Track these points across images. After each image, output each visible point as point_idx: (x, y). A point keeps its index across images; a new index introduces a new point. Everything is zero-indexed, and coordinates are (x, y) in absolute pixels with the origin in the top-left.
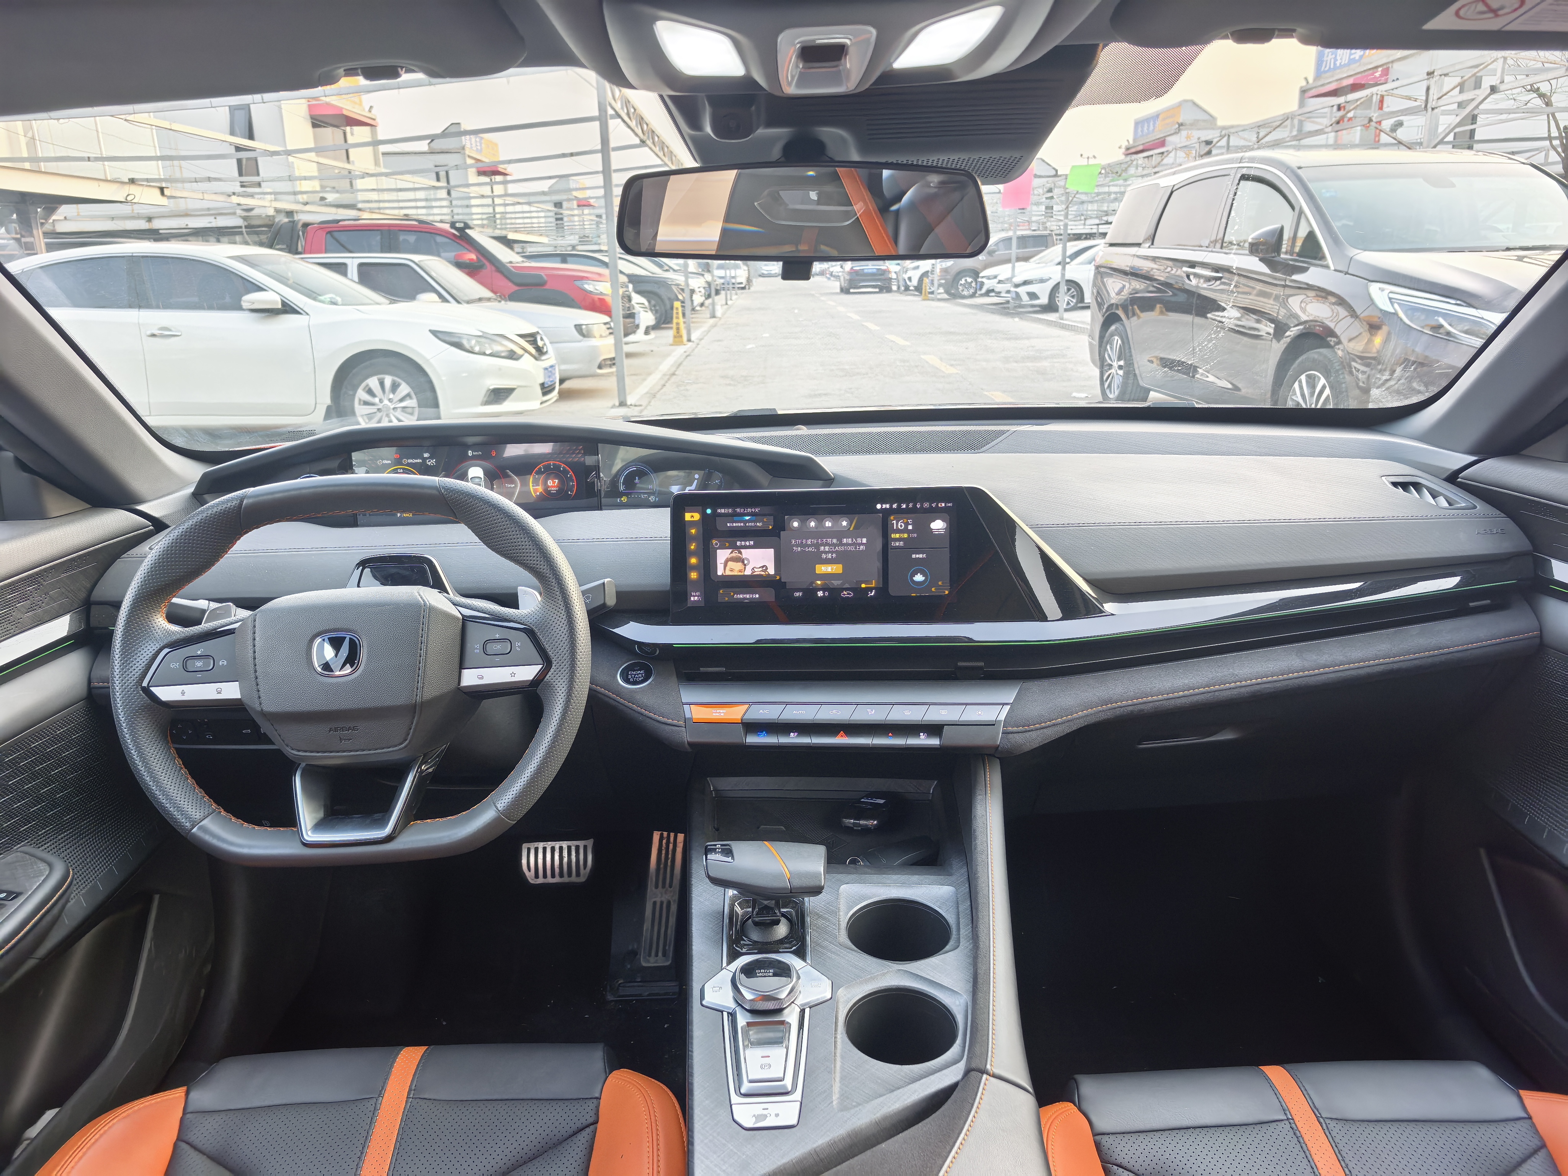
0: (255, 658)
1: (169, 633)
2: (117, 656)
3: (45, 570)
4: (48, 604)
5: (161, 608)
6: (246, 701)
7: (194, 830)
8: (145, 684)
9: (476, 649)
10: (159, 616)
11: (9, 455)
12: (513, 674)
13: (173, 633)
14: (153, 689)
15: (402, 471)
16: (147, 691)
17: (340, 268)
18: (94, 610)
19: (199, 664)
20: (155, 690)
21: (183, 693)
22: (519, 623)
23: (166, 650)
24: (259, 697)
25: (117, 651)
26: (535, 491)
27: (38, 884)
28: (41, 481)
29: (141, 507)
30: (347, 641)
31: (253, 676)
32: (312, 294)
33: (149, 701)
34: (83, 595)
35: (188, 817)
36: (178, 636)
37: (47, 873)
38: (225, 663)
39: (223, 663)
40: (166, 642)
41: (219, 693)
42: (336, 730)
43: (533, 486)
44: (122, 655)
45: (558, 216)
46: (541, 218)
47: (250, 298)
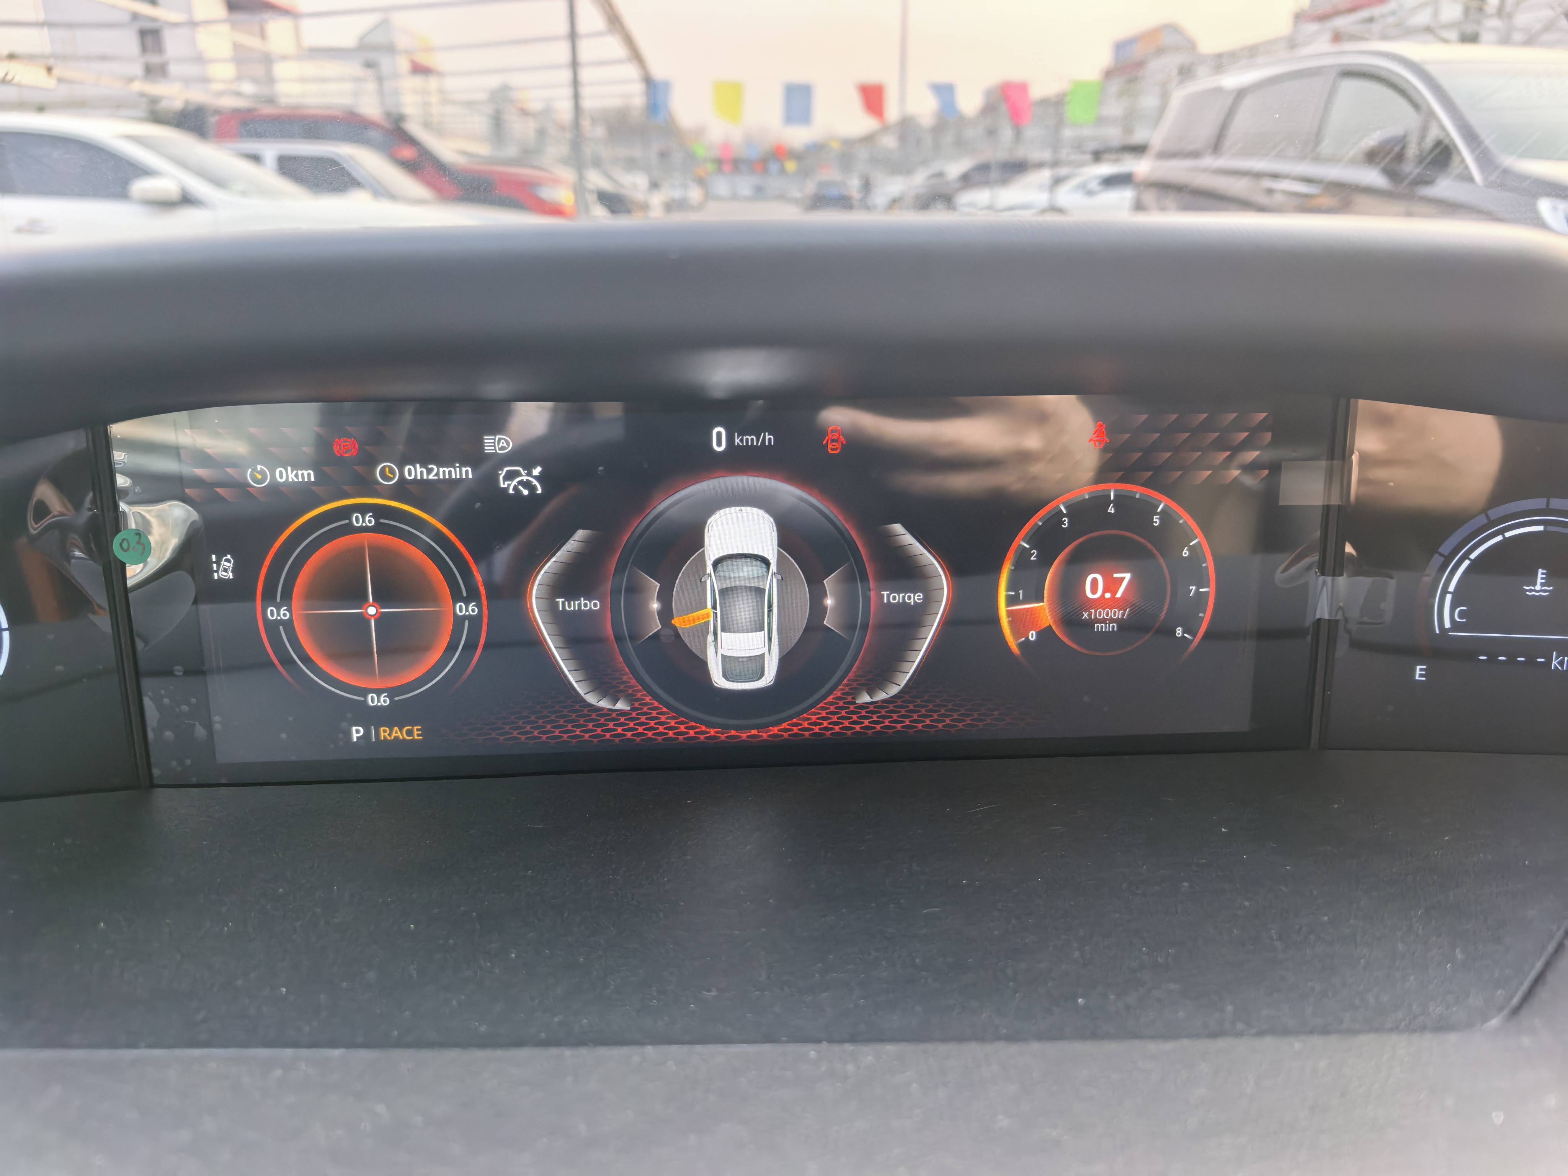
15: (369, 520)
17: (256, 158)
26: (1019, 621)
32: (219, 182)
43: (1012, 600)
45: (498, 122)
46: (480, 123)
47: (141, 186)
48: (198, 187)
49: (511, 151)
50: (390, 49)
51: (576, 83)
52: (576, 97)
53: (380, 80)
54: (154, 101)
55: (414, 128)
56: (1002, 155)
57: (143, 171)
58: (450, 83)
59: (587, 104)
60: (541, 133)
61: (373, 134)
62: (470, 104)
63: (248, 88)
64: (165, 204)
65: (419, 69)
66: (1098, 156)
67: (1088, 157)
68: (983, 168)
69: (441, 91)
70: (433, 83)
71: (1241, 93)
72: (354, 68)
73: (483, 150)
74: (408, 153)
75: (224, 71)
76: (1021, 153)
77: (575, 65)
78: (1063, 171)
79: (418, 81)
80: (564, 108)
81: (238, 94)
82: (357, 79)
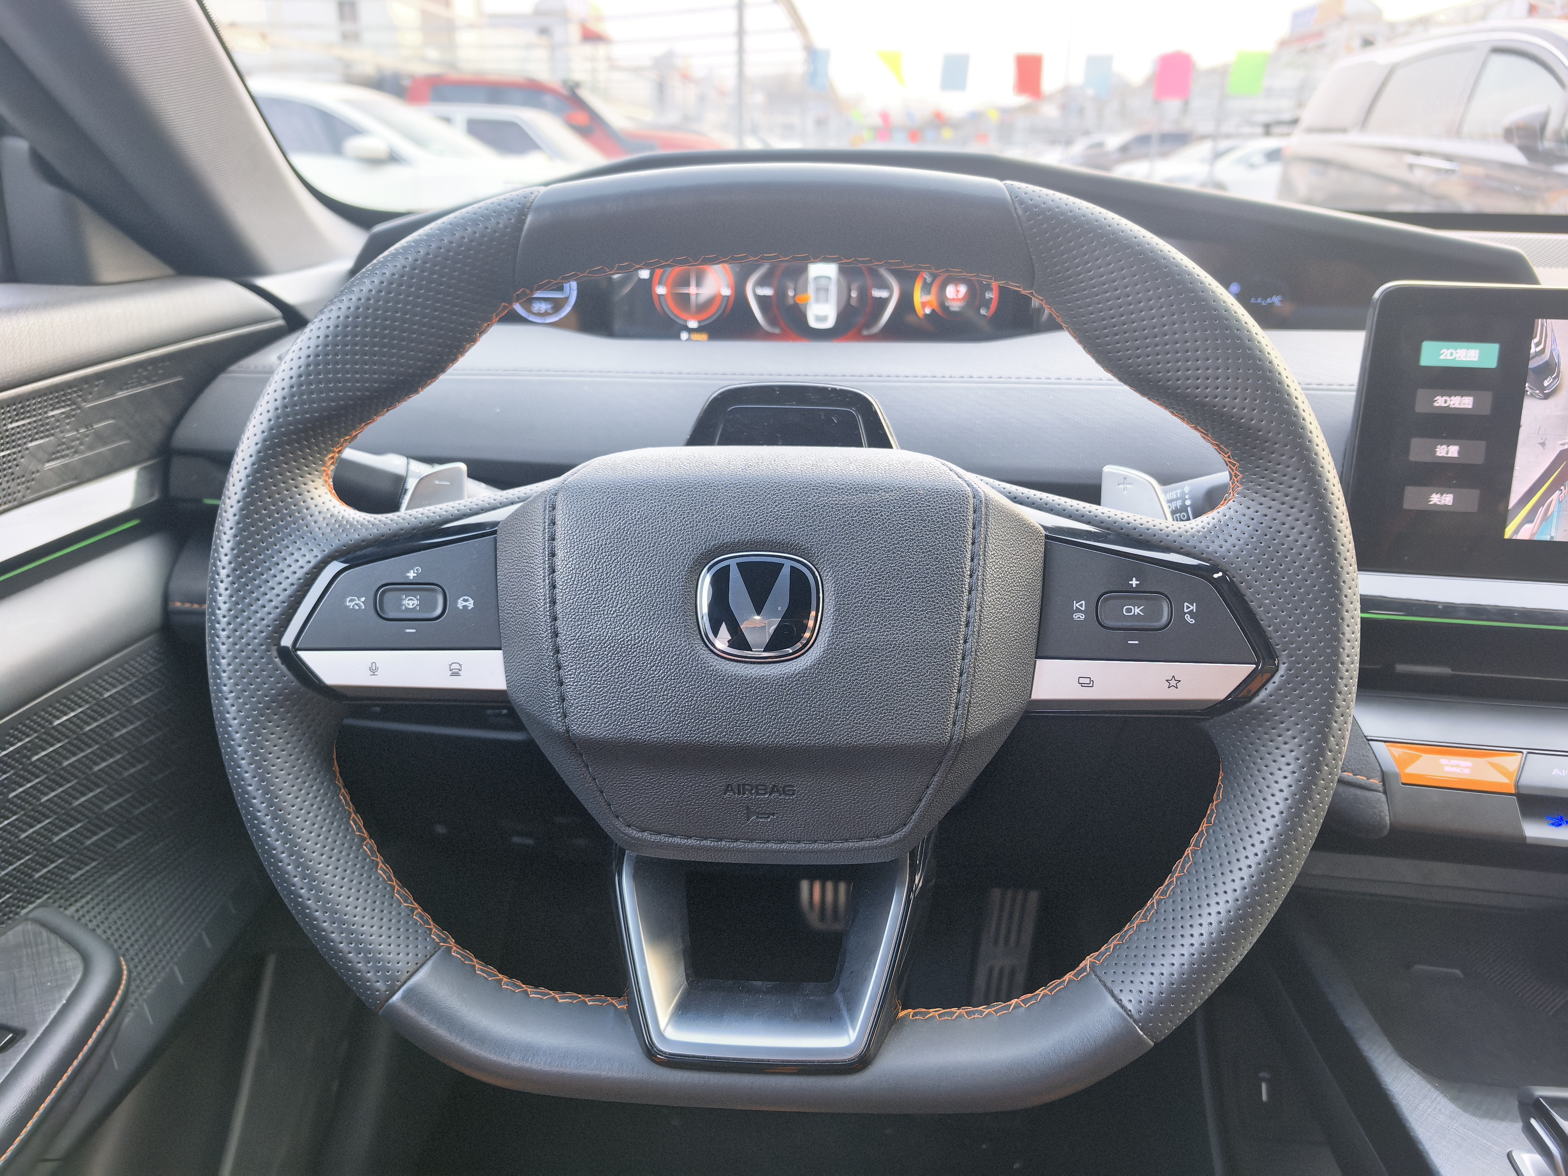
0: (553, 602)
1: (342, 525)
2: (223, 573)
3: (86, 379)
4: (91, 448)
5: (324, 464)
6: (520, 698)
7: (396, 998)
8: (287, 641)
9: (1078, 610)
10: (319, 482)
11: (19, 146)
12: (1173, 682)
13: (352, 525)
14: (304, 655)
16: (289, 657)
17: (447, 120)
18: (178, 465)
19: (411, 602)
20: (308, 657)
21: (373, 670)
22: (1187, 554)
23: (335, 566)
24: (563, 699)
25: (225, 560)
27: (58, 1007)
28: (83, 208)
29: (263, 282)
30: (786, 572)
31: (547, 644)
32: (419, 141)
33: (295, 683)
34: (157, 435)
35: (382, 969)
36: (364, 534)
37: (79, 976)
38: (470, 604)
39: (465, 603)
40: (336, 544)
41: (455, 674)
42: (741, 789)
43: (920, 296)
44: (235, 570)
45: (661, 88)
46: (643, 89)
47: (354, 144)
48: (404, 147)
49: (672, 117)
50: (563, 16)
51: (741, 51)
52: (741, 64)
53: (553, 48)
54: (347, 65)
55: (585, 94)
56: (1167, 127)
57: (356, 131)
58: (617, 51)
59: (751, 71)
60: (702, 99)
61: (548, 99)
62: (636, 70)
63: (433, 54)
64: (374, 162)
65: (591, 36)
66: (1268, 129)
67: (1260, 130)
68: (1143, 140)
69: (609, 59)
70: (601, 50)
71: (1393, 70)
72: (530, 36)
73: (648, 116)
74: (581, 118)
75: (413, 38)
76: (1187, 124)
77: (741, 33)
78: (1223, 145)
79: (588, 49)
80: (727, 75)
81: (424, 60)
82: (528, 46)
